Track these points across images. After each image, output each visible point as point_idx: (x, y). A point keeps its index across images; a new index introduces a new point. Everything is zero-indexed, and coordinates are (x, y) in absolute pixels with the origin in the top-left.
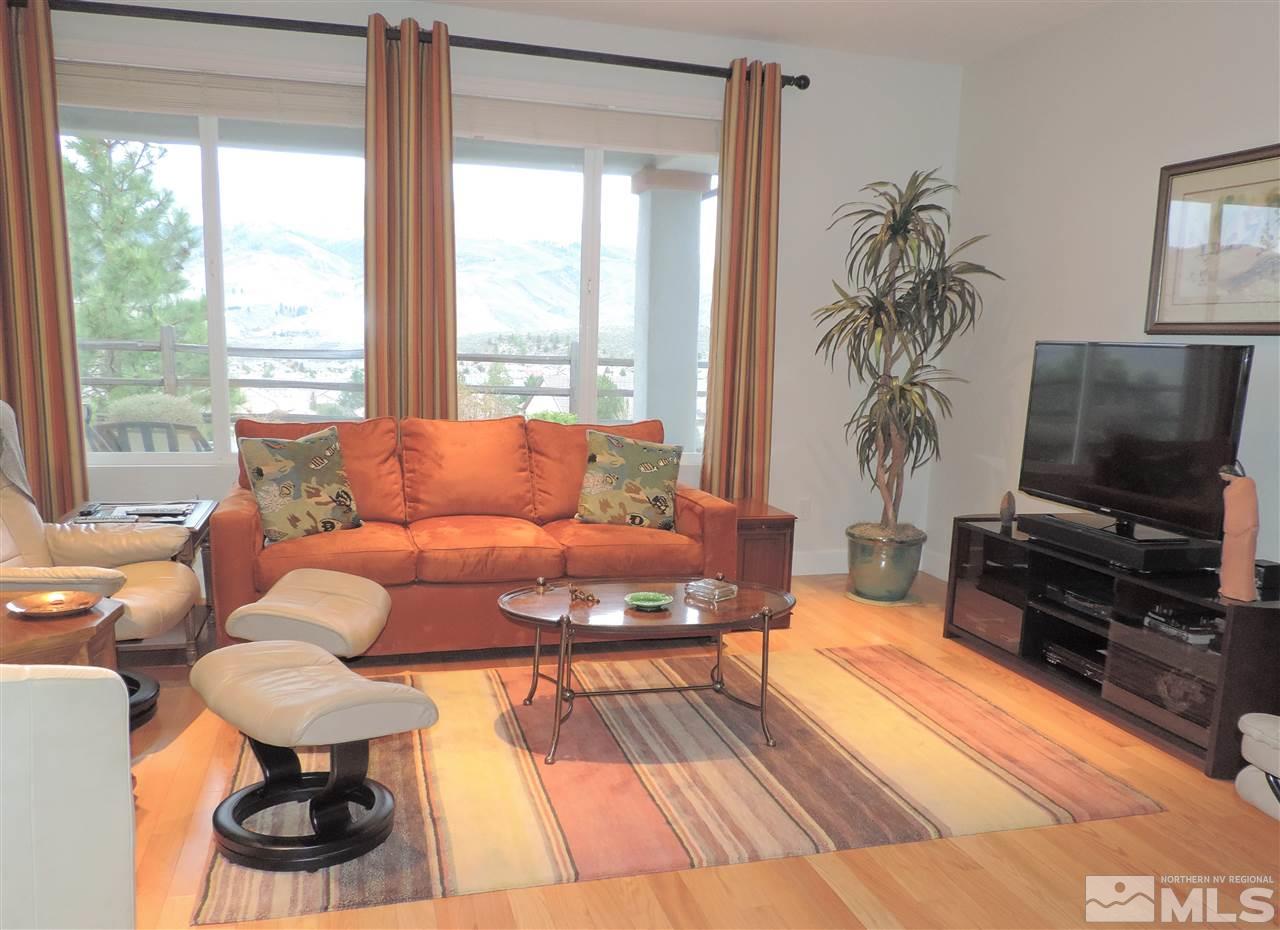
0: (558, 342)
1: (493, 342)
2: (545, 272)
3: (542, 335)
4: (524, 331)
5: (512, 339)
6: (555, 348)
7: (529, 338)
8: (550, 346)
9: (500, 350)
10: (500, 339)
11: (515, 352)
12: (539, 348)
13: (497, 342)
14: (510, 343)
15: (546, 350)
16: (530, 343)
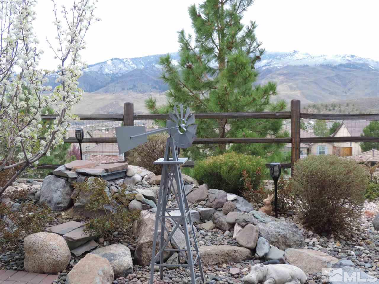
0: (335, 107)
1: (306, 108)
2: (328, 77)
3: (327, 104)
4: (319, 103)
5: (314, 106)
6: (334, 109)
7: (322, 105)
8: (331, 108)
9: (309, 111)
10: (309, 106)
11: (315, 112)
12: (326, 110)
13: (308, 108)
14: (313, 108)
15: (330, 110)
16: (322, 108)
